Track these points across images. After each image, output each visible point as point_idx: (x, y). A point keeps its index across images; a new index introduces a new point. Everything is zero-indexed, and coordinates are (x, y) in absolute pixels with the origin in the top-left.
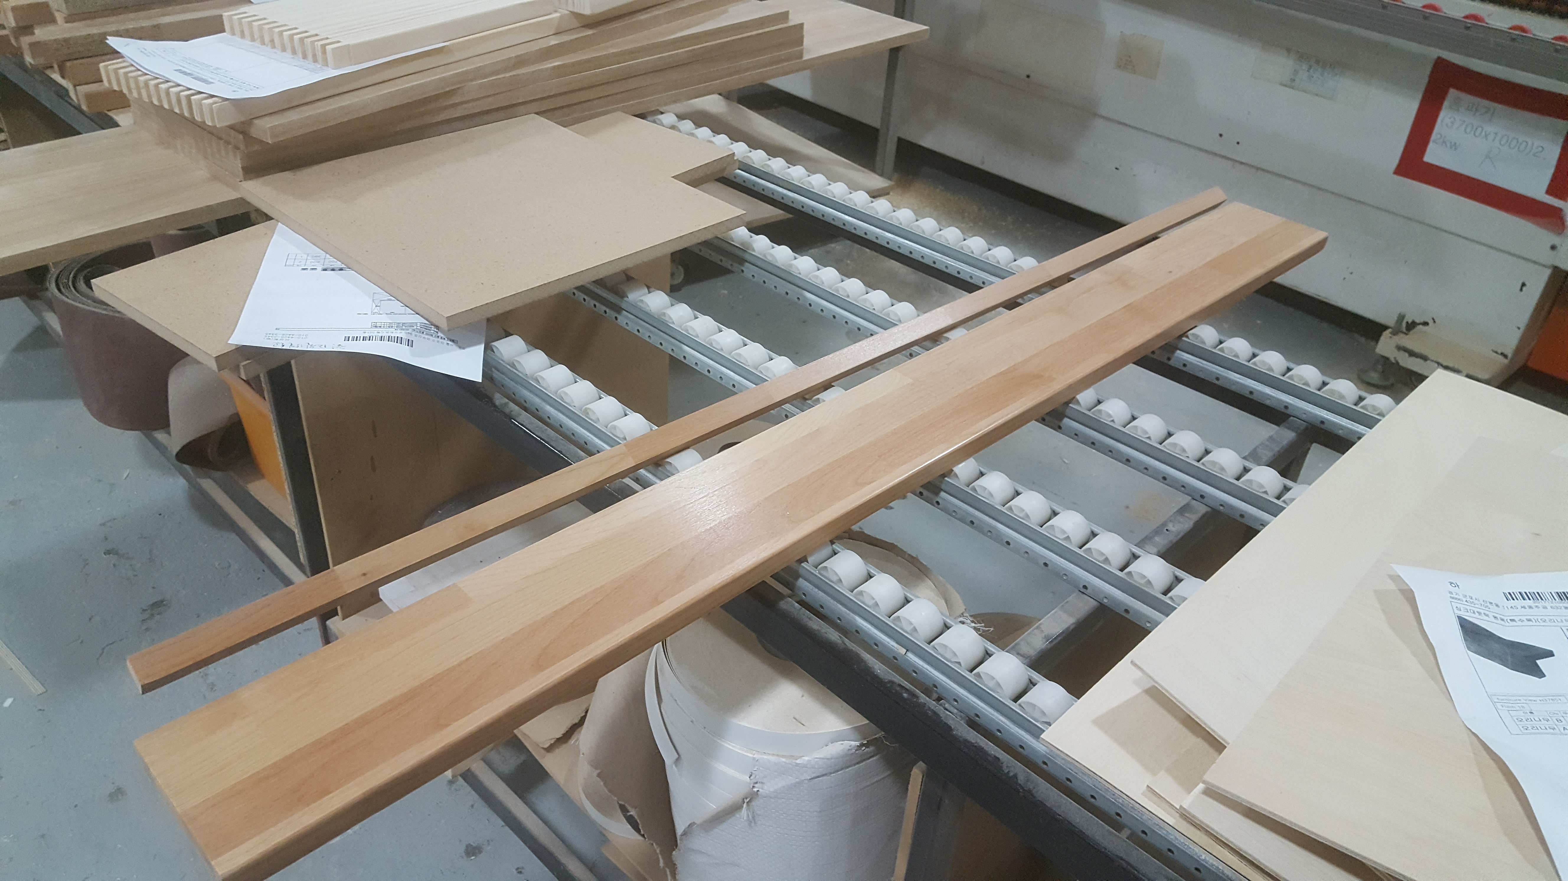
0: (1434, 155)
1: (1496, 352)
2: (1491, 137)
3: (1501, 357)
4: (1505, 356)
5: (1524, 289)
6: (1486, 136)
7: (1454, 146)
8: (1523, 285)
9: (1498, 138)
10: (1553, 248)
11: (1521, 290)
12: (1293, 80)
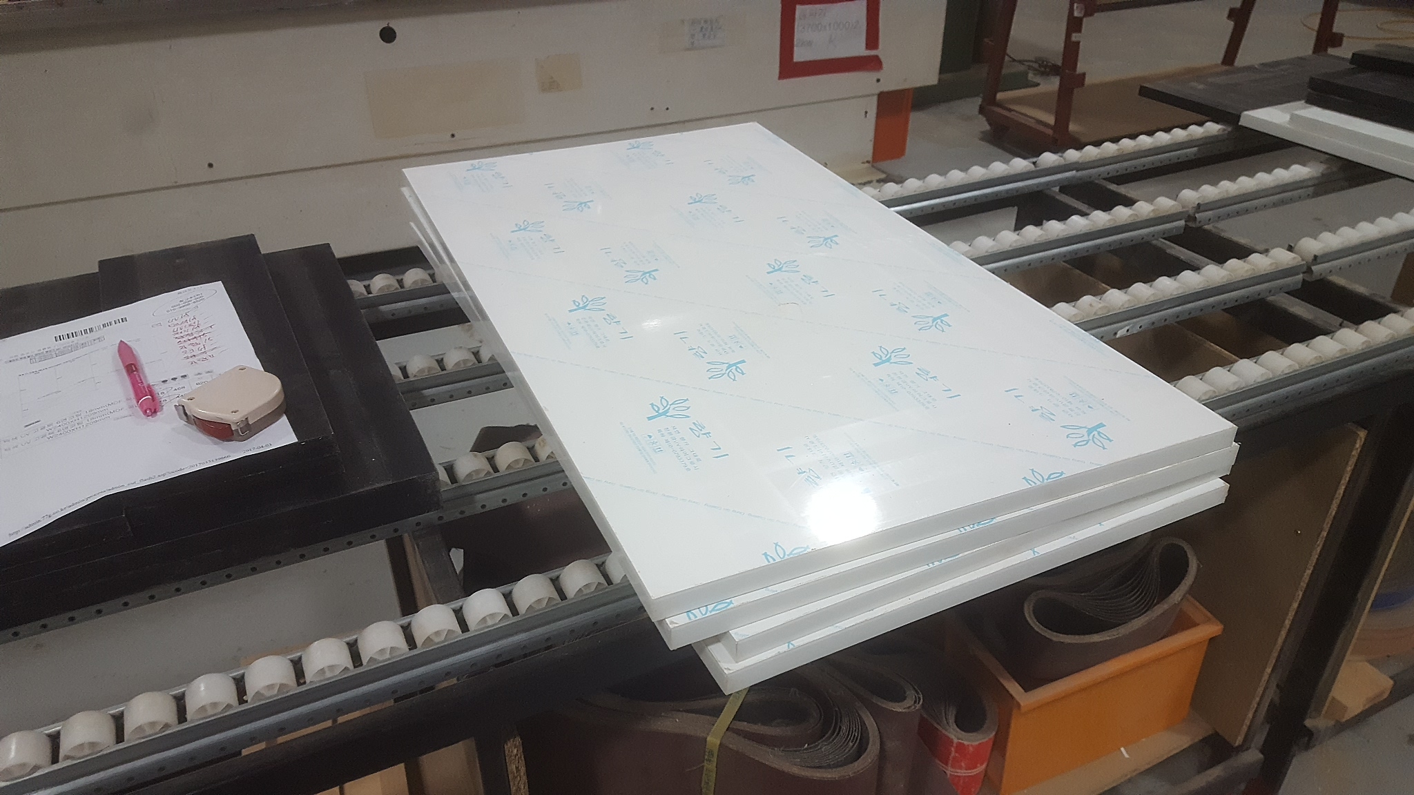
0: (800, 55)
1: (863, 163)
2: (828, 28)
3: (867, 165)
4: (868, 162)
5: (868, 115)
6: (825, 27)
7: (810, 43)
8: (866, 113)
9: (832, 25)
10: (878, 80)
11: (866, 116)
12: (693, 43)
